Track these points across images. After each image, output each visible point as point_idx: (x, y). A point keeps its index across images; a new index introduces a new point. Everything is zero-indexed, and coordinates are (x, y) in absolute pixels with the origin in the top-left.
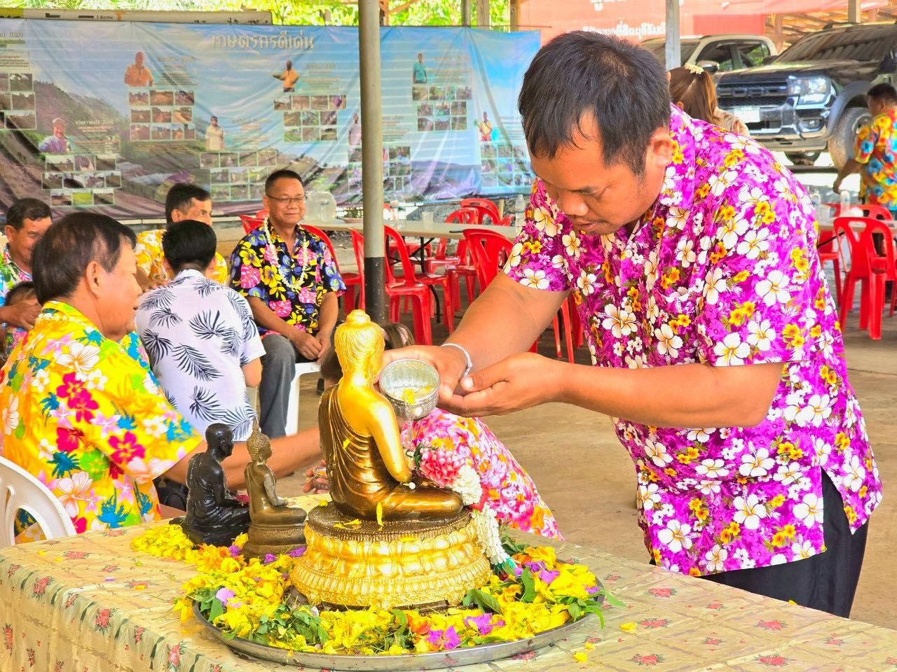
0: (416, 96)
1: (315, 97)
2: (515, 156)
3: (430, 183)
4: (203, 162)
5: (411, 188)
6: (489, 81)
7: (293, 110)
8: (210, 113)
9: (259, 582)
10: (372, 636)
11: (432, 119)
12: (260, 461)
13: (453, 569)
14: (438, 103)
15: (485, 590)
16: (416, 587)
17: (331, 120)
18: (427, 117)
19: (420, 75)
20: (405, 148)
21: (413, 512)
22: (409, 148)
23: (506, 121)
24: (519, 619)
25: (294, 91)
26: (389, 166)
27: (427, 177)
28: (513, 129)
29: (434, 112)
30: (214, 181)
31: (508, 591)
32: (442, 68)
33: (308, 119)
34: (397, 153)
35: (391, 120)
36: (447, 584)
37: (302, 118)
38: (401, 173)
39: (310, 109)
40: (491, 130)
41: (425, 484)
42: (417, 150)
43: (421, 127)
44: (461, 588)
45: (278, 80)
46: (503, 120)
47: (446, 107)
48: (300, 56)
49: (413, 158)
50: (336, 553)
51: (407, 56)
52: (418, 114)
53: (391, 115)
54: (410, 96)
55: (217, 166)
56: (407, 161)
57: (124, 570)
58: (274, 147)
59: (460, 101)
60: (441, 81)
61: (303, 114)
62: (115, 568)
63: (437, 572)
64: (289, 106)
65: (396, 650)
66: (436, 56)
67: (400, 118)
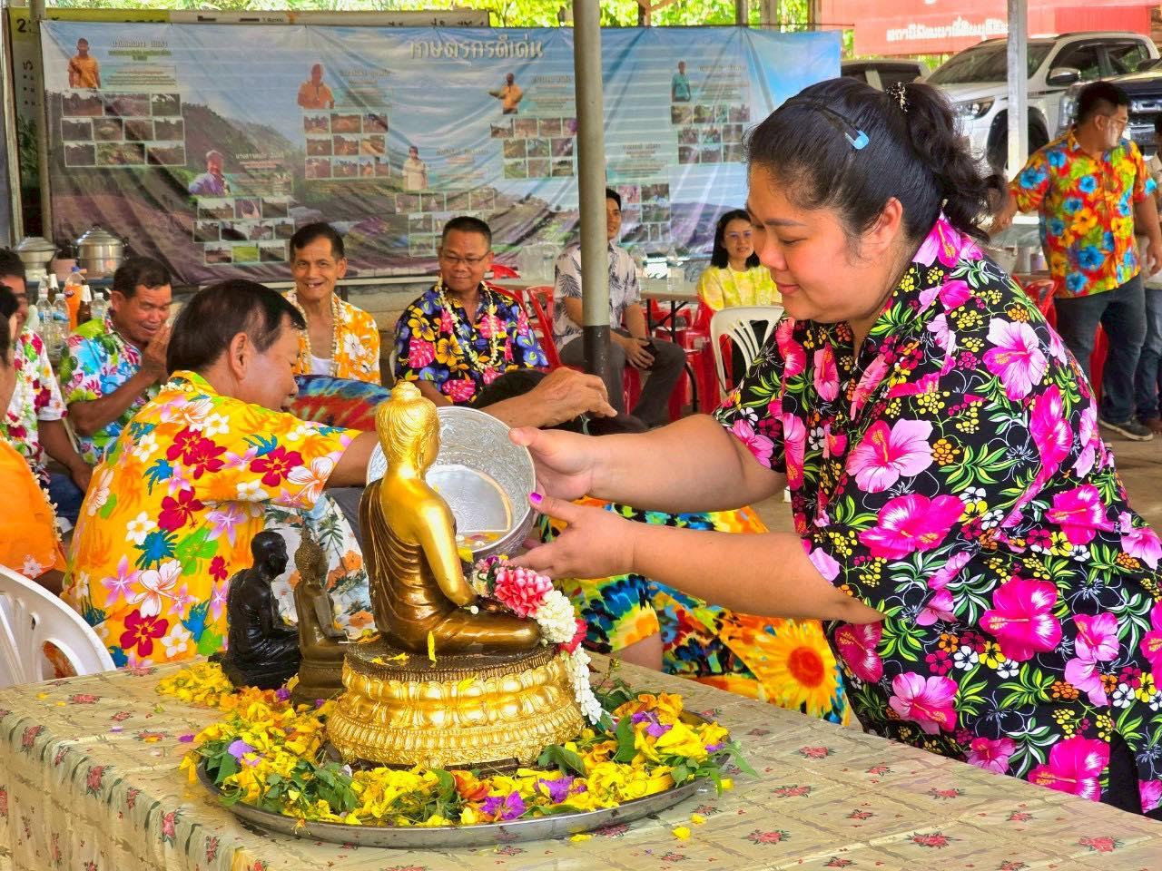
0: (676, 118)
1: (544, 120)
3: (695, 232)
4: (399, 206)
5: (671, 238)
6: (772, 99)
7: (516, 137)
9: (291, 733)
10: (411, 803)
11: (697, 148)
12: (312, 580)
13: (526, 719)
14: (705, 127)
15: (571, 747)
16: (475, 742)
17: (566, 149)
18: (692, 146)
19: (682, 90)
20: (662, 186)
21: (474, 643)
22: (667, 186)
24: (606, 783)
25: (516, 113)
26: (642, 209)
27: (691, 224)
29: (701, 139)
30: (414, 229)
31: (600, 748)
32: (710, 82)
33: (535, 149)
34: (652, 192)
35: (644, 150)
36: (518, 737)
37: (527, 148)
38: (657, 219)
39: (537, 136)
41: (493, 608)
43: (683, 158)
44: (536, 742)
45: (496, 99)
47: (716, 132)
48: (524, 68)
49: (673, 199)
50: (376, 696)
51: (663, 65)
52: (679, 142)
53: (645, 143)
54: (668, 118)
55: (418, 211)
56: (666, 202)
57: (138, 718)
58: (491, 185)
59: (734, 124)
60: (708, 98)
61: (529, 143)
62: (128, 715)
63: (504, 722)
64: (510, 132)
65: (437, 821)
66: (703, 65)
67: (656, 146)
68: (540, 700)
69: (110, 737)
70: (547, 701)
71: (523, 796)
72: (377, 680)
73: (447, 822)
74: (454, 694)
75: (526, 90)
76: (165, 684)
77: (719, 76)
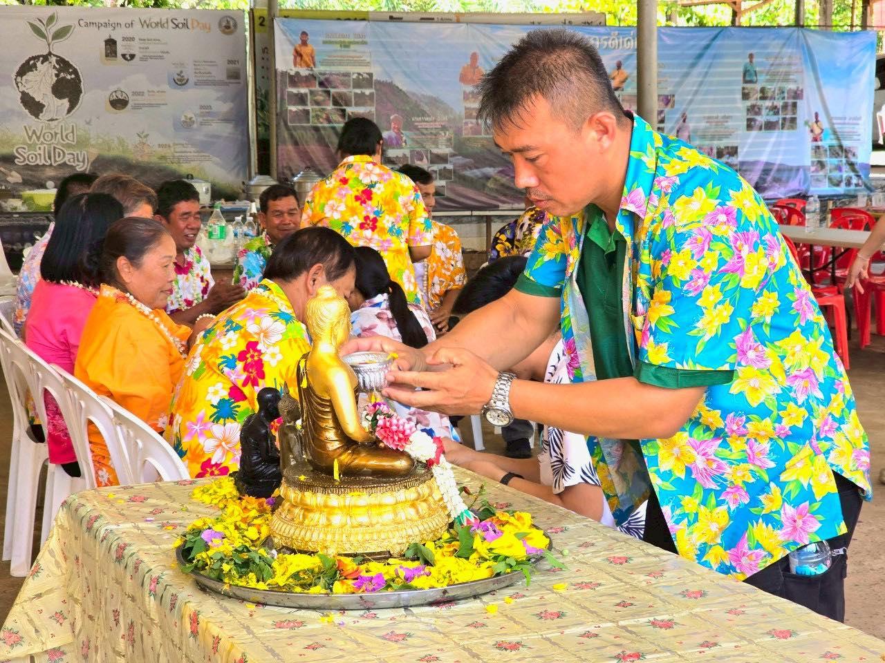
0: (746, 96)
2: (846, 157)
3: (757, 184)
6: (821, 82)
10: (306, 577)
11: (761, 119)
12: (289, 422)
13: (399, 524)
14: (768, 103)
15: (430, 546)
16: (360, 537)
18: (757, 117)
19: (751, 75)
20: (732, 148)
21: (365, 469)
22: (737, 148)
23: (839, 121)
25: (623, 90)
27: (754, 177)
28: (846, 130)
29: (764, 112)
31: (449, 547)
32: (773, 69)
34: (725, 152)
35: (720, 119)
36: (391, 536)
40: (822, 130)
42: (745, 150)
43: (749, 127)
44: (404, 541)
46: (835, 121)
47: (776, 107)
48: (630, 56)
49: (740, 158)
50: (296, 502)
51: (737, 56)
52: (748, 114)
53: (721, 115)
54: (739, 96)
56: (735, 160)
57: (167, 513)
59: (791, 101)
60: (772, 81)
62: (162, 511)
63: (383, 525)
65: (317, 590)
66: (768, 56)
67: (728, 117)
68: (412, 511)
69: (142, 525)
70: (418, 512)
71: (386, 577)
72: (298, 492)
73: (324, 591)
74: (347, 504)
76: (196, 491)
77: (780, 65)
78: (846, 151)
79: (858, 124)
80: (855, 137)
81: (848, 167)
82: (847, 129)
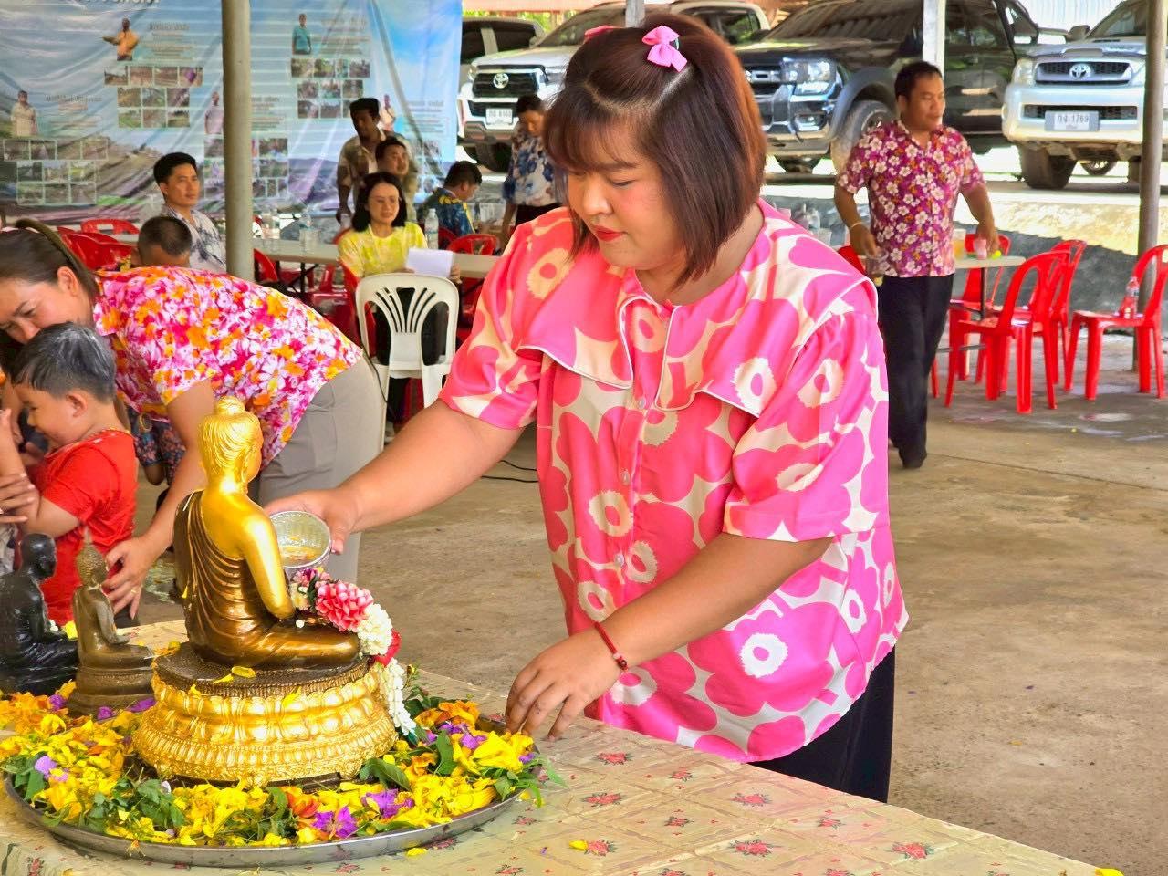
0: (296, 71)
1: (161, 68)
2: (427, 154)
3: (313, 189)
4: (7, 152)
5: (288, 194)
6: (393, 55)
7: (130, 85)
8: (18, 87)
11: (317, 103)
14: (326, 82)
17: (182, 99)
18: (311, 100)
19: (302, 43)
20: (281, 140)
22: (286, 141)
23: (415, 107)
25: (131, 59)
26: (259, 164)
27: (309, 180)
28: (426, 119)
29: (321, 93)
30: (23, 178)
32: (331, 34)
33: (151, 97)
34: (270, 146)
35: (263, 102)
37: (142, 96)
38: (275, 173)
39: (153, 84)
40: (394, 119)
42: (297, 143)
43: (303, 110)
45: (109, 45)
46: (411, 107)
47: (335, 87)
48: (139, 14)
49: (291, 154)
51: (283, 17)
52: (299, 95)
53: (264, 96)
54: (288, 71)
55: (26, 158)
56: (283, 158)
58: (104, 134)
59: (354, 79)
60: (330, 52)
61: (144, 91)
64: (124, 80)
66: (323, 18)
67: (275, 99)
75: (142, 37)
77: (340, 30)
78: (426, 146)
79: (439, 111)
80: (437, 128)
81: (428, 166)
82: (427, 117)
